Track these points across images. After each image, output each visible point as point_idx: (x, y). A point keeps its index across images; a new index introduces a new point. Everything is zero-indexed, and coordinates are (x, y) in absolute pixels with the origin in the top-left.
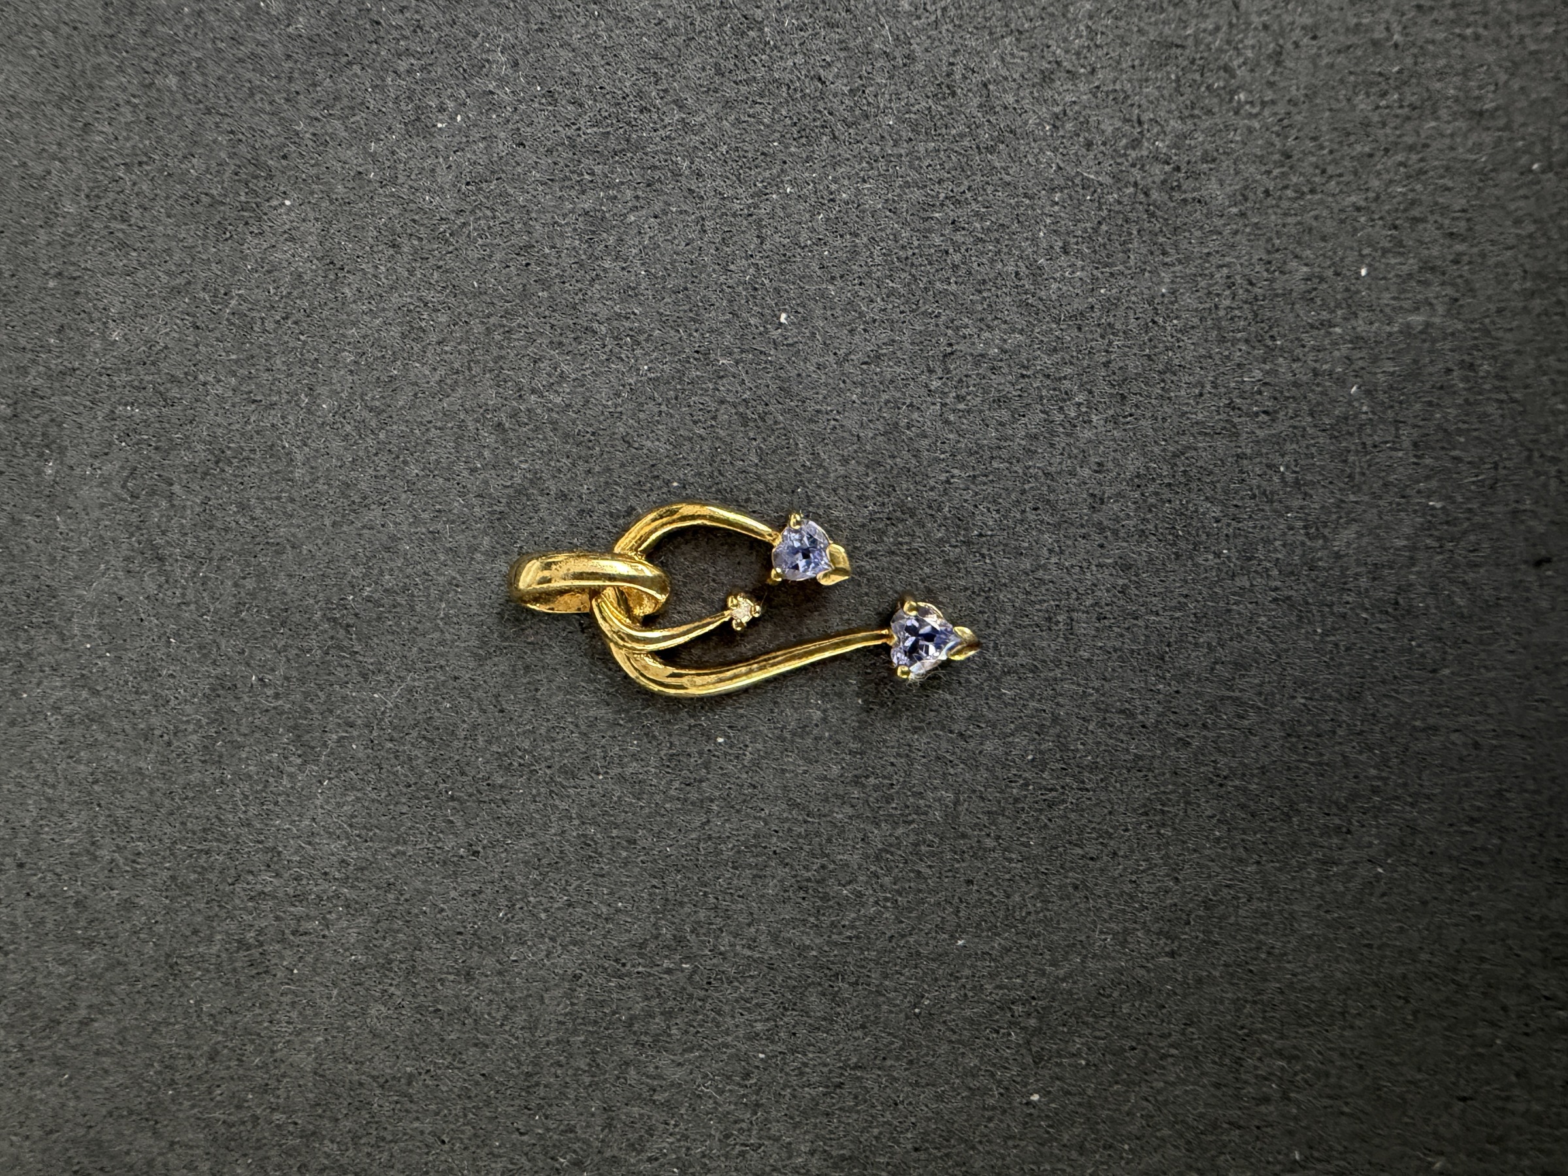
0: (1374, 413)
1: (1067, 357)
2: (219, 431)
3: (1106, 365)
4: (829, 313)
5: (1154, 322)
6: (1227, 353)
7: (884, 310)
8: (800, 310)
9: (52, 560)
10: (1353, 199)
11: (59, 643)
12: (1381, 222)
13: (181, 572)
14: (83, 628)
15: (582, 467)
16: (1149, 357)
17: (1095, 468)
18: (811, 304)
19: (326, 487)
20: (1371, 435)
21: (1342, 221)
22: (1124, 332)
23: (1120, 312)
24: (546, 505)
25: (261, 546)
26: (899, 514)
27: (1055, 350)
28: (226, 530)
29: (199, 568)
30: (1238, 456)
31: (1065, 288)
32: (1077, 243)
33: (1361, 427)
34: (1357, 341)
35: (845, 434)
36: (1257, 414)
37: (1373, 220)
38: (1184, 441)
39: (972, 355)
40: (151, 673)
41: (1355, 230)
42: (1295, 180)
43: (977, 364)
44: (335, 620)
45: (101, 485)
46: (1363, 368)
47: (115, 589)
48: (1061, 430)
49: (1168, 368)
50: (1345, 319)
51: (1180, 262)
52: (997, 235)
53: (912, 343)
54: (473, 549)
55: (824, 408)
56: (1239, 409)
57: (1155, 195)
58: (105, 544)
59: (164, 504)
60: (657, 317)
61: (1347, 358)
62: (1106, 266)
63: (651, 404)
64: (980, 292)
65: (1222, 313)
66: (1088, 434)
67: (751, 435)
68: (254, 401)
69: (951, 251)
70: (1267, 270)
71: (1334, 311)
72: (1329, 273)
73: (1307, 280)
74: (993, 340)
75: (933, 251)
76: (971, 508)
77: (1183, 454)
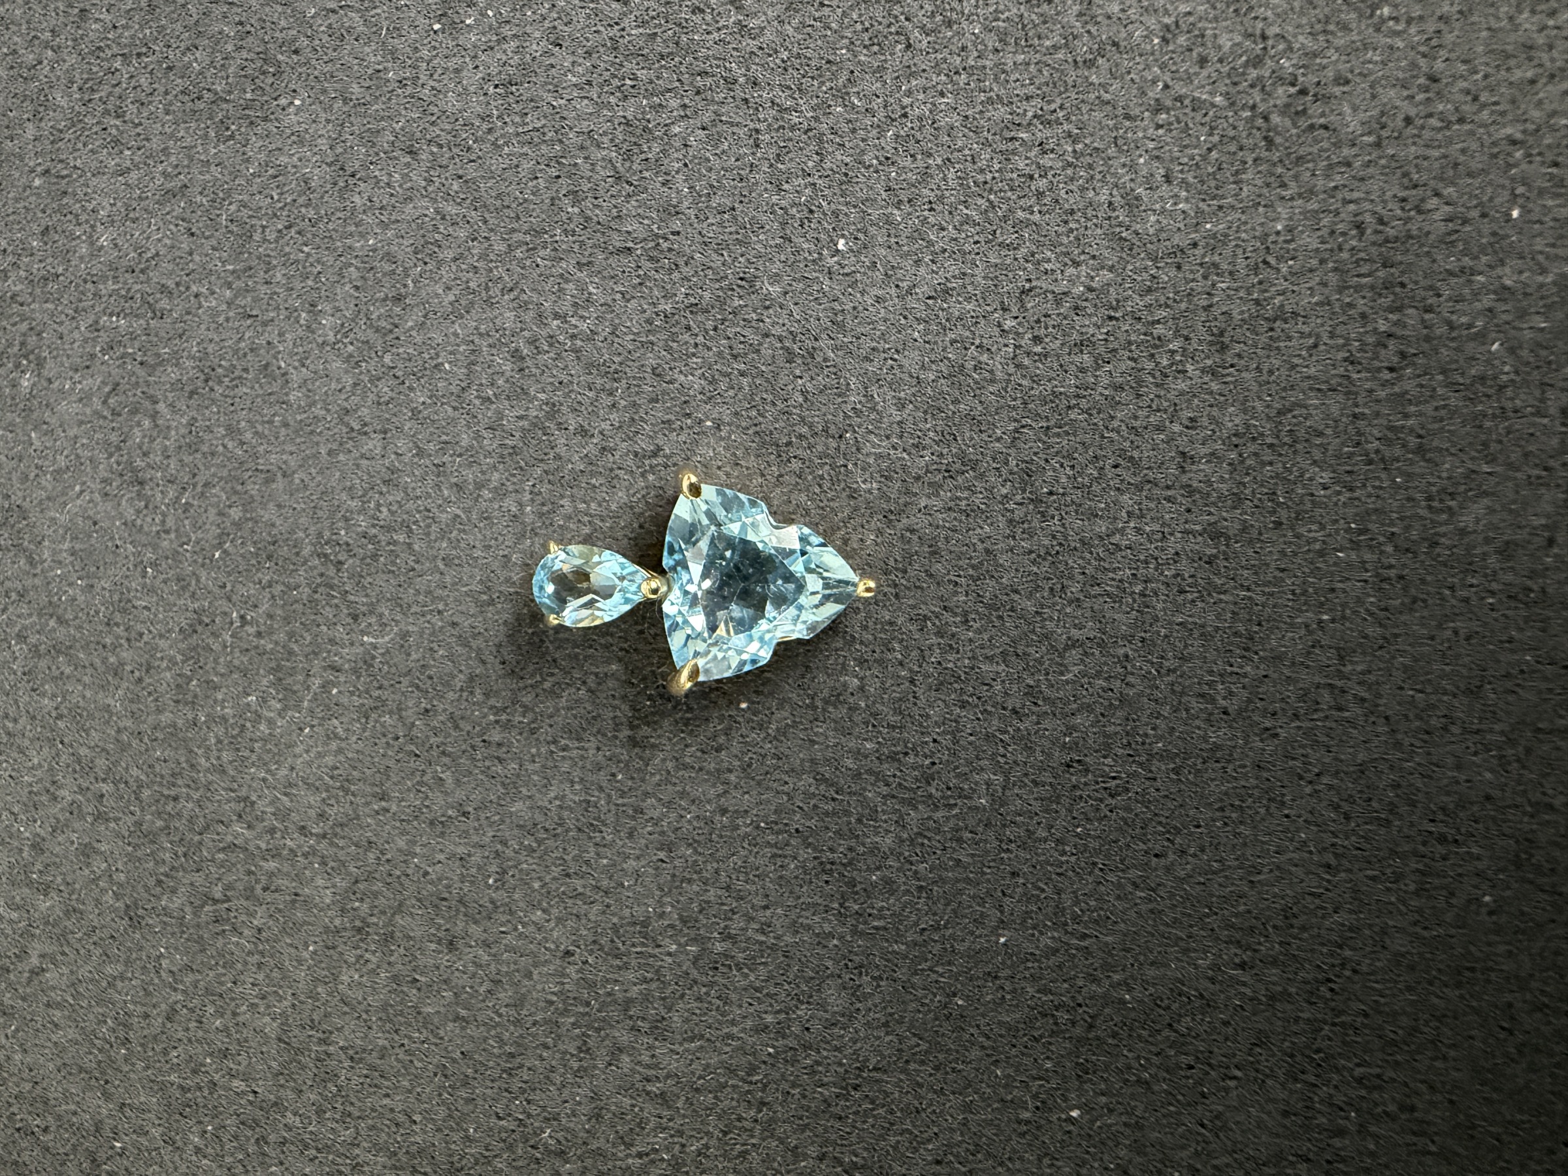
0: (1517, 373)
1: (1162, 300)
2: (211, 348)
3: (1207, 308)
4: (893, 240)
5: (1265, 262)
6: (1348, 300)
7: (955, 239)
8: (860, 236)
9: (25, 478)
10: (1509, 131)
11: (27, 568)
12: (1538, 158)
13: (163, 496)
14: (54, 552)
15: (607, 401)
16: (1257, 302)
17: (1187, 423)
18: (873, 230)
19: (324, 412)
20: (1512, 399)
21: (1495, 156)
22: (1231, 273)
23: (1228, 252)
24: (563, 441)
25: (250, 473)
26: (958, 466)
27: (1149, 290)
28: (213, 454)
29: (182, 494)
30: (1355, 416)
31: (1165, 222)
32: (1182, 171)
33: (1502, 388)
34: (1504, 293)
35: (902, 376)
36: (1379, 370)
37: (1530, 155)
38: (1293, 396)
39: (1054, 292)
40: (125, 606)
41: (1510, 166)
42: (1441, 107)
43: (1058, 303)
44: (326, 556)
45: (81, 400)
46: (1507, 323)
47: (91, 513)
48: (1152, 380)
49: (1280, 315)
50: (1490, 266)
51: (1300, 195)
52: (1089, 160)
53: (984, 278)
54: (479, 486)
55: (883, 345)
56: (1360, 363)
57: (1276, 119)
58: (82, 464)
59: (147, 423)
60: (698, 238)
61: (1490, 310)
62: (1213, 198)
63: (686, 337)
64: (1066, 222)
65: (1345, 255)
66: (1182, 385)
67: (798, 372)
68: (250, 316)
69: (1036, 176)
70: (1403, 209)
71: (1476, 258)
72: (1475, 214)
73: (1451, 220)
74: (1078, 277)
75: (1015, 175)
76: (1042, 463)
77: (1291, 411)
